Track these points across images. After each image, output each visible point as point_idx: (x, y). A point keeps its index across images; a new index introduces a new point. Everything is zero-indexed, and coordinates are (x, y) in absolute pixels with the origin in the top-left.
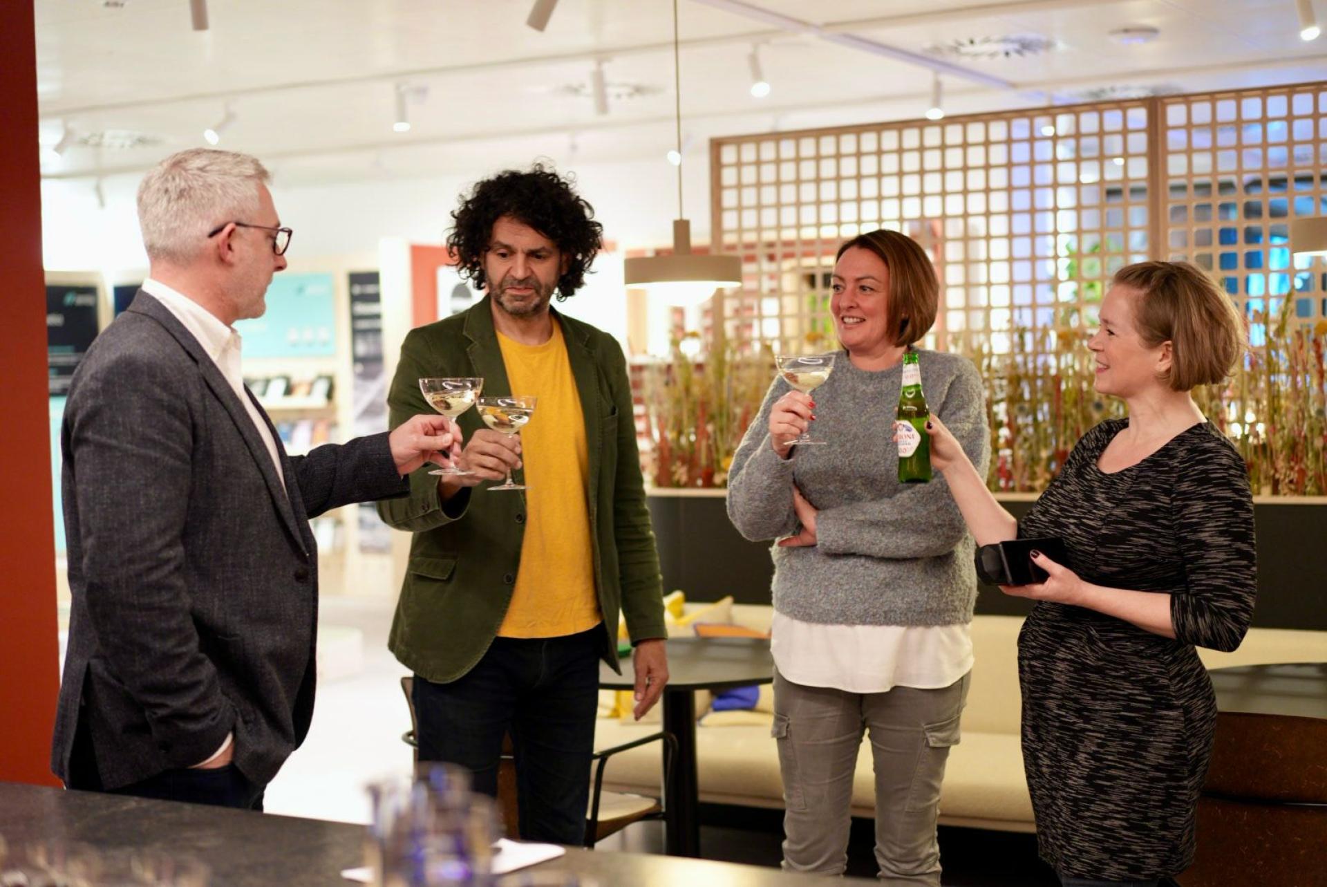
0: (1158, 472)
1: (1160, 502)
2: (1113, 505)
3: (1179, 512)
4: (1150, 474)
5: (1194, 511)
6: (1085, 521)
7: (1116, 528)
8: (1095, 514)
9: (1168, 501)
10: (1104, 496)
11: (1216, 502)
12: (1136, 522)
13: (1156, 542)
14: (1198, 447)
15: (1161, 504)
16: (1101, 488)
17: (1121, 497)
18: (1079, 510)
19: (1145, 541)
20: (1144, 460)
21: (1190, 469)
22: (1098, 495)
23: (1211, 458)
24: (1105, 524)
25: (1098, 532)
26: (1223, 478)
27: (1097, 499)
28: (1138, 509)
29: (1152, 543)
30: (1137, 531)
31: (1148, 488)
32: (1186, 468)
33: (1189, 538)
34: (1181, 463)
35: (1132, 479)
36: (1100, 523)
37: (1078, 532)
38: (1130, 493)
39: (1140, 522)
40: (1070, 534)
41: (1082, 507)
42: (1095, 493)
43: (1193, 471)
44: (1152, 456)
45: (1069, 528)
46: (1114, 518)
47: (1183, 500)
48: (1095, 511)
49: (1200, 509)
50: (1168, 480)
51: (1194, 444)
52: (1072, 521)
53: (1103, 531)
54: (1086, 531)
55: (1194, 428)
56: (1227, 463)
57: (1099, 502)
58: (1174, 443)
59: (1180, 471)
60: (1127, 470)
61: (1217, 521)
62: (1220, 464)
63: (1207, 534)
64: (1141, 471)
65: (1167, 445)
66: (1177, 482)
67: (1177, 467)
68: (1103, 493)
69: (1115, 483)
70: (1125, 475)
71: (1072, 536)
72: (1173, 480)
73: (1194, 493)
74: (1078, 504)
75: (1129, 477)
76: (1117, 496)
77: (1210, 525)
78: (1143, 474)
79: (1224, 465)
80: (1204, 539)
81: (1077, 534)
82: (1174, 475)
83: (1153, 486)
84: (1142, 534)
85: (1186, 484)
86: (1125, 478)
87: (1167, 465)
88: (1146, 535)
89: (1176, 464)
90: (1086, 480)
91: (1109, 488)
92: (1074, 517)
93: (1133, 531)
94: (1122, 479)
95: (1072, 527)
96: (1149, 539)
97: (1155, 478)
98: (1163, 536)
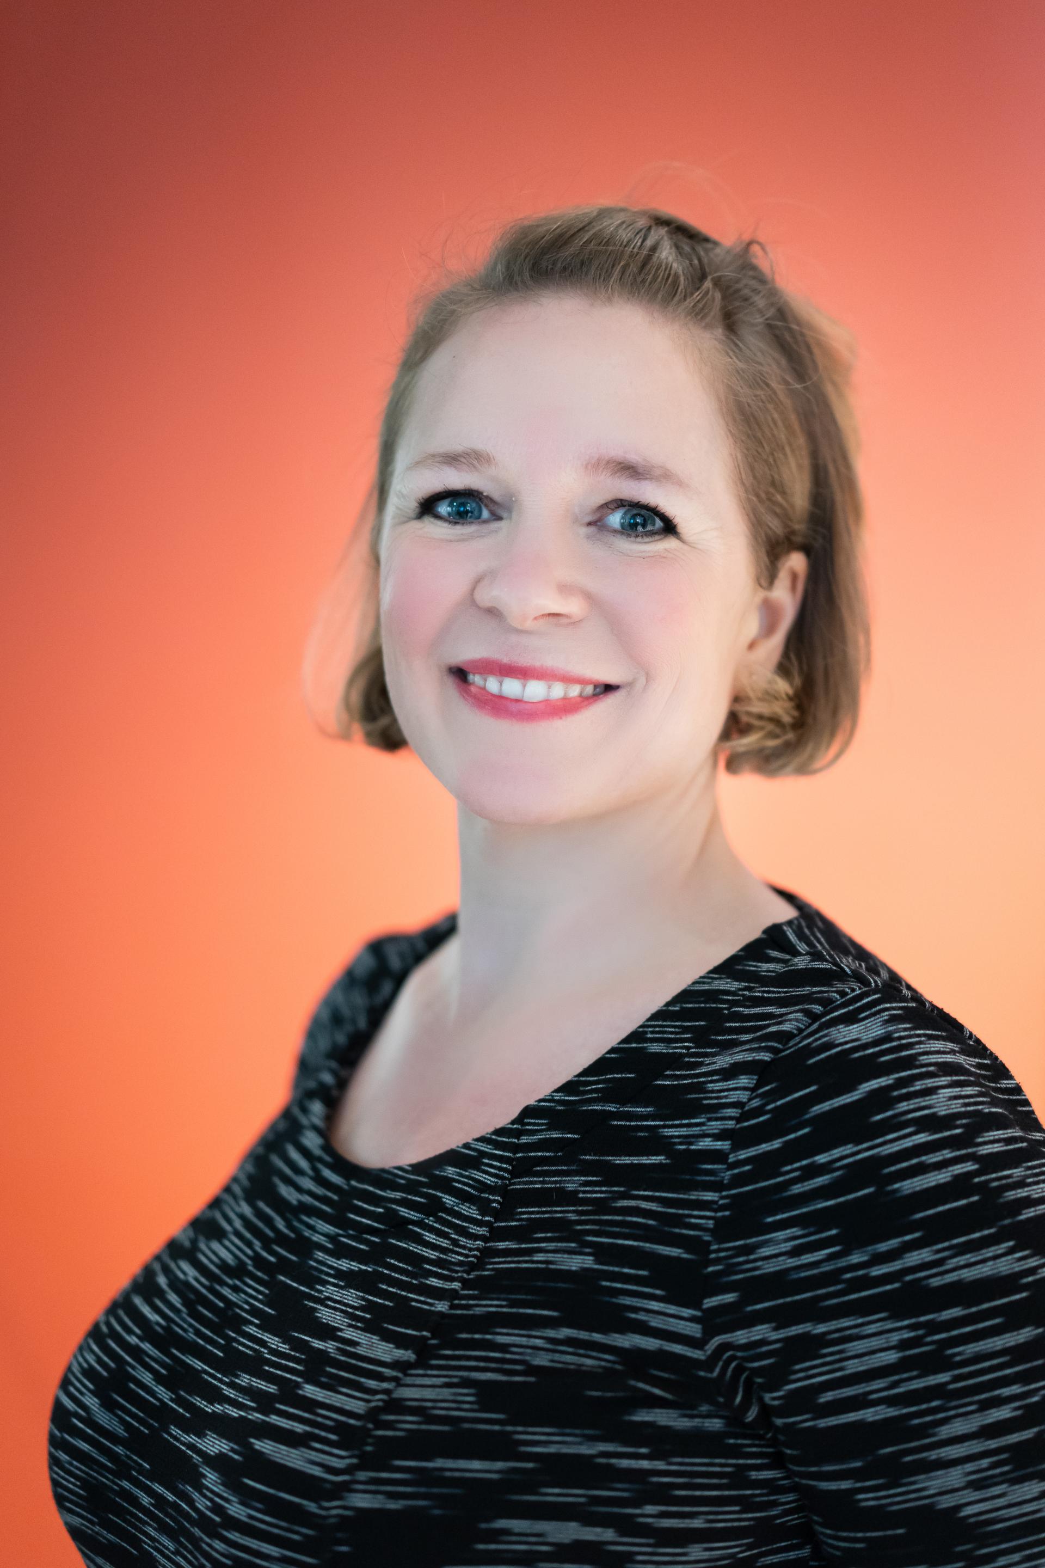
0: (612, 1175)
1: (644, 1329)
2: (407, 1355)
3: (776, 1377)
4: (572, 1184)
5: (853, 1367)
6: (264, 1446)
7: (424, 1477)
8: (311, 1405)
9: (694, 1330)
10: (352, 1297)
11: (956, 1312)
12: (522, 1433)
13: (627, 1526)
14: (810, 1051)
15: (651, 1344)
16: (340, 1251)
17: (441, 1306)
18: (245, 1380)
19: (569, 1532)
20: (528, 1112)
21: (791, 1169)
22: (329, 1291)
23: (881, 1099)
24: (365, 1463)
25: (333, 1509)
26: (960, 1186)
27: (325, 1315)
28: (531, 1370)
29: (608, 1534)
30: (529, 1482)
31: (576, 1263)
32: (766, 1164)
33: (867, 1500)
34: (739, 1138)
35: (484, 1207)
36: (340, 1459)
37: (236, 1510)
38: (486, 1287)
39: (538, 1433)
40: (204, 1522)
41: (255, 1365)
42: (312, 1279)
43: (811, 1172)
44: (568, 1088)
45: (196, 1481)
46: (409, 1422)
47: (780, 1318)
48: (310, 1390)
49: (891, 1357)
50: (678, 1221)
51: (785, 1037)
52: (214, 1445)
53: (361, 1501)
54: (274, 1507)
55: (754, 950)
56: (956, 1107)
57: (328, 1332)
58: (671, 1028)
59: (739, 1181)
60: (451, 1157)
61: (985, 1406)
62: (932, 1123)
63: (955, 1477)
64: (522, 1168)
65: (636, 1036)
66: (723, 1231)
67: (718, 1156)
68: (349, 1280)
69: (399, 1226)
70: (446, 1185)
71: (211, 1530)
72: (704, 1219)
73: (831, 1277)
74: (244, 1346)
75: (464, 1197)
76: (418, 1301)
77: (958, 1427)
78: (535, 1183)
79: (947, 1121)
80: (946, 1502)
81: (232, 1523)
82: (709, 1196)
83: (601, 1253)
84: (553, 1494)
85: (782, 1240)
86: (448, 1200)
87: (656, 1143)
88: (576, 1495)
89: (706, 1144)
90: (280, 1205)
91: (376, 1255)
92: (222, 1426)
93: (511, 1482)
94: (434, 1207)
95: (211, 1478)
96: (589, 1520)
97: (602, 1206)
98: (661, 1495)
